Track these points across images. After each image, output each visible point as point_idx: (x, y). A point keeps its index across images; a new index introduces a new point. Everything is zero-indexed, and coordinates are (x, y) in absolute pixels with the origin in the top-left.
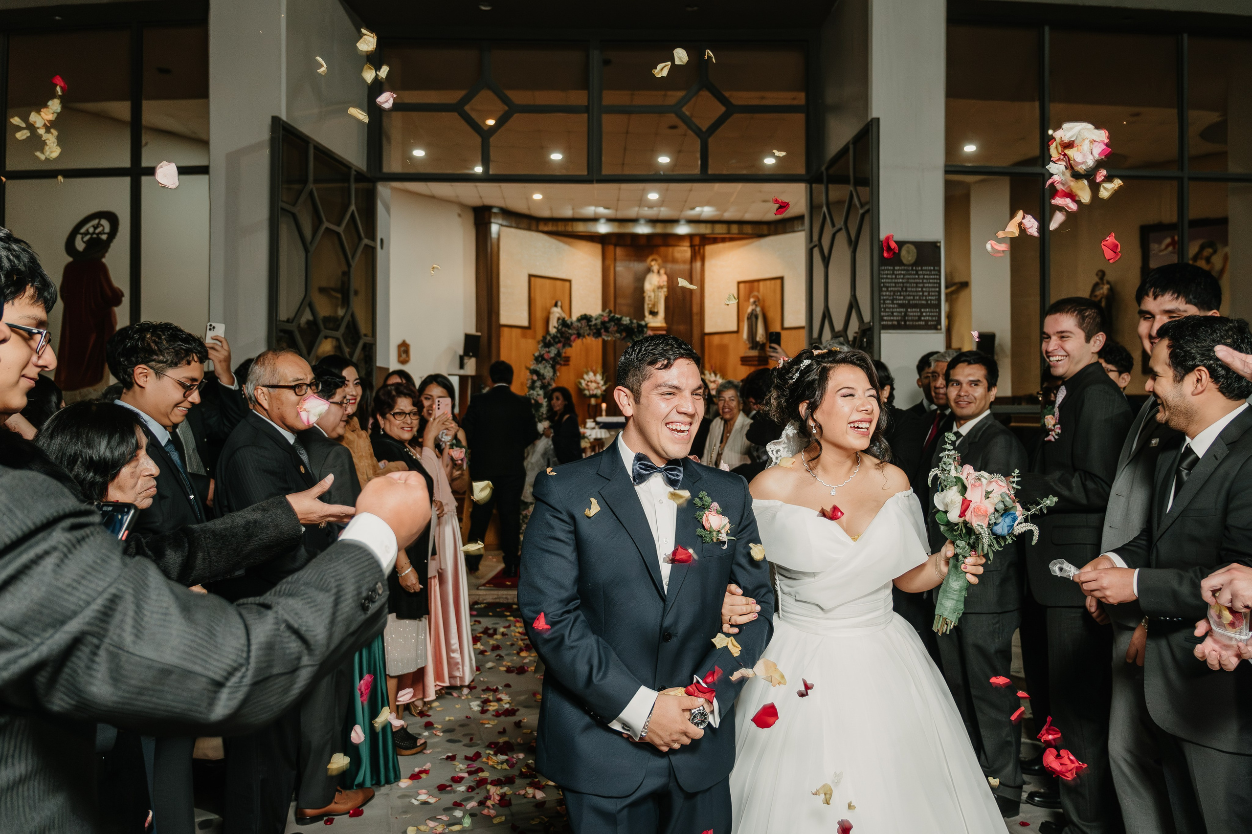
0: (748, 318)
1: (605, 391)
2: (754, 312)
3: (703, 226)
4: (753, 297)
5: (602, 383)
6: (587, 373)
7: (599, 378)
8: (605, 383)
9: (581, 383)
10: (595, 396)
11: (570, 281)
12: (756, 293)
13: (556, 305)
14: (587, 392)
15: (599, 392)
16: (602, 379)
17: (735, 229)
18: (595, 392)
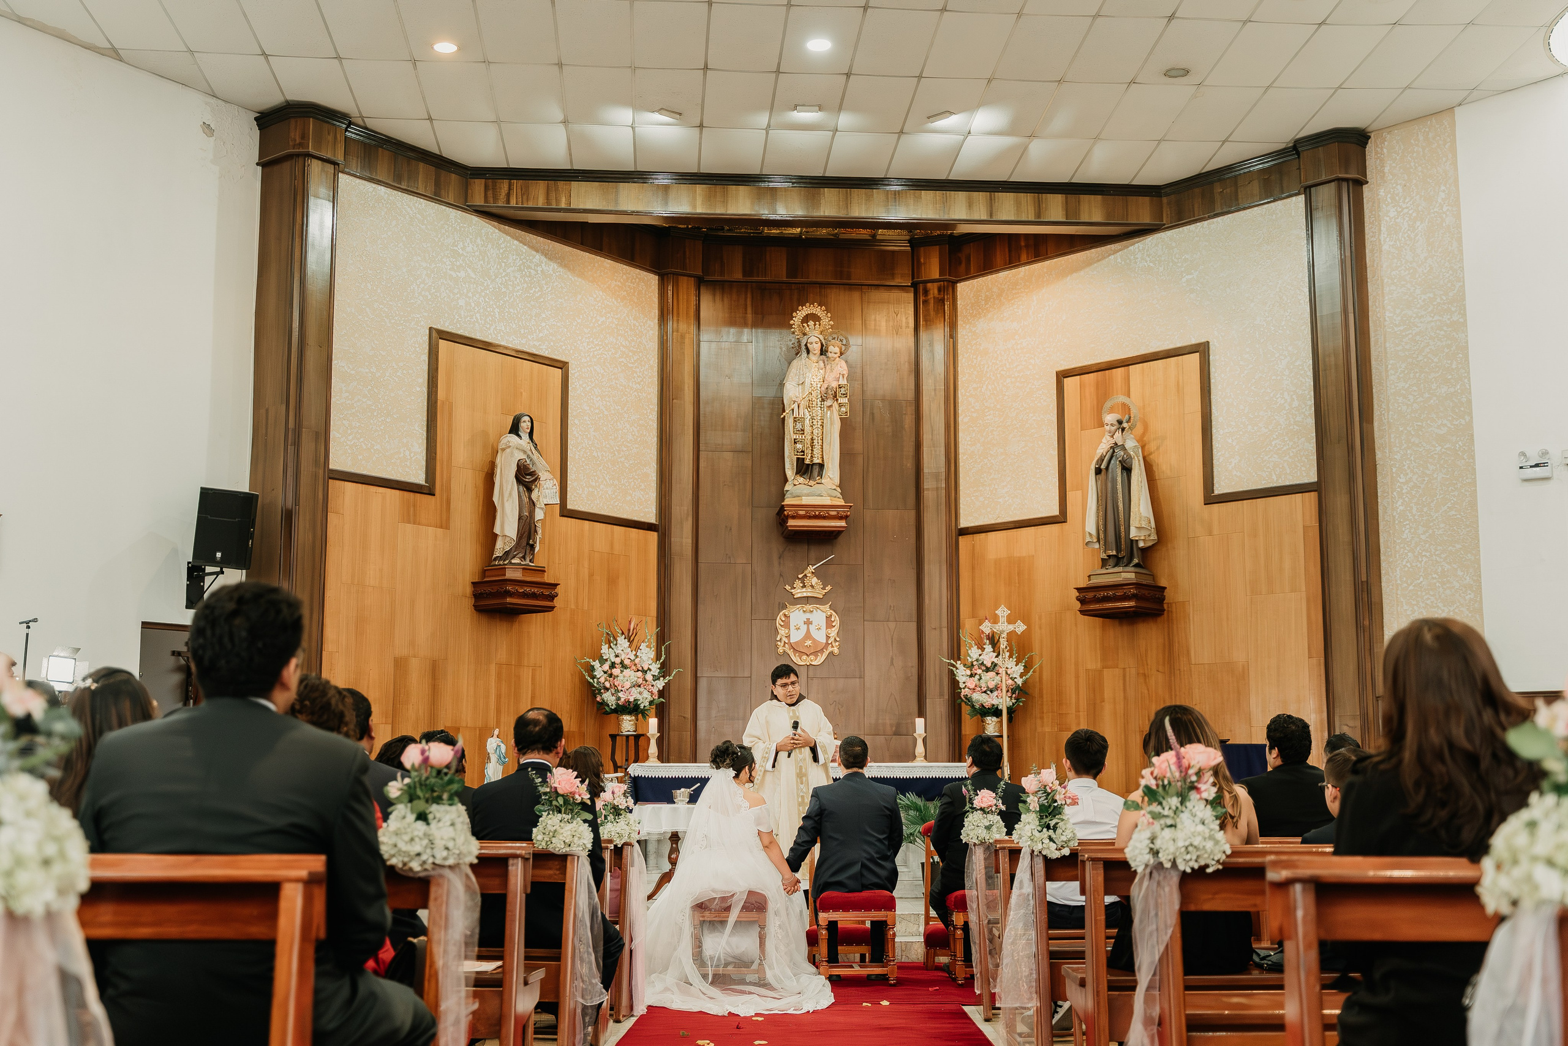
0: (1098, 471)
1: (661, 693)
2: (1120, 453)
3: (961, 196)
4: (1111, 410)
5: (655, 669)
6: (611, 640)
7: (647, 655)
8: (665, 670)
9: (592, 669)
10: (633, 709)
11: (562, 366)
12: (1122, 399)
13: (515, 429)
14: (609, 698)
15: (644, 697)
16: (658, 657)
17: (1055, 208)
18: (633, 695)
